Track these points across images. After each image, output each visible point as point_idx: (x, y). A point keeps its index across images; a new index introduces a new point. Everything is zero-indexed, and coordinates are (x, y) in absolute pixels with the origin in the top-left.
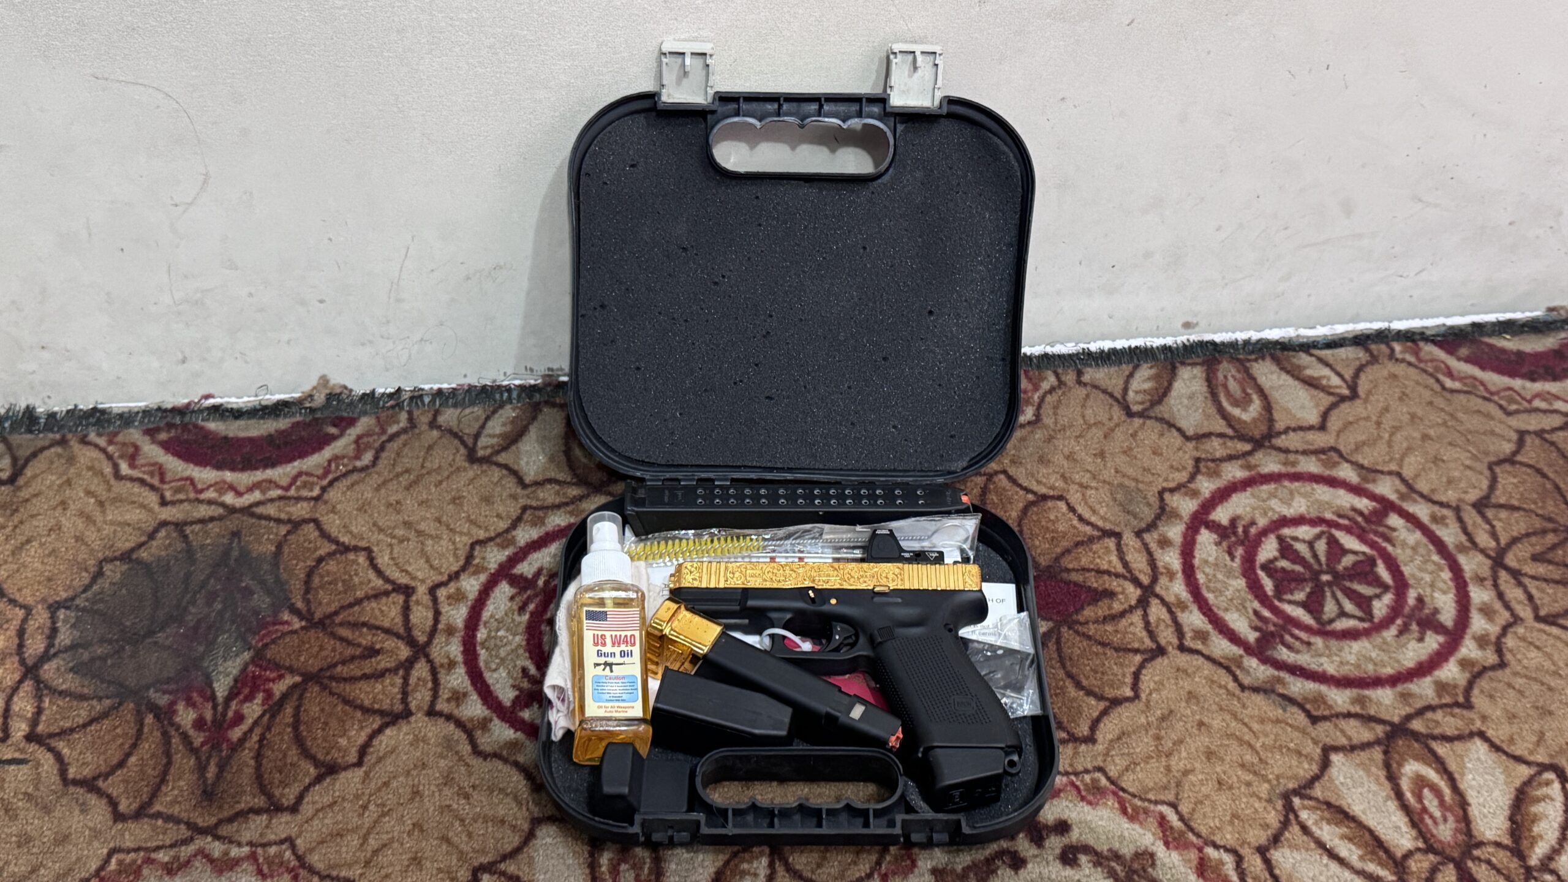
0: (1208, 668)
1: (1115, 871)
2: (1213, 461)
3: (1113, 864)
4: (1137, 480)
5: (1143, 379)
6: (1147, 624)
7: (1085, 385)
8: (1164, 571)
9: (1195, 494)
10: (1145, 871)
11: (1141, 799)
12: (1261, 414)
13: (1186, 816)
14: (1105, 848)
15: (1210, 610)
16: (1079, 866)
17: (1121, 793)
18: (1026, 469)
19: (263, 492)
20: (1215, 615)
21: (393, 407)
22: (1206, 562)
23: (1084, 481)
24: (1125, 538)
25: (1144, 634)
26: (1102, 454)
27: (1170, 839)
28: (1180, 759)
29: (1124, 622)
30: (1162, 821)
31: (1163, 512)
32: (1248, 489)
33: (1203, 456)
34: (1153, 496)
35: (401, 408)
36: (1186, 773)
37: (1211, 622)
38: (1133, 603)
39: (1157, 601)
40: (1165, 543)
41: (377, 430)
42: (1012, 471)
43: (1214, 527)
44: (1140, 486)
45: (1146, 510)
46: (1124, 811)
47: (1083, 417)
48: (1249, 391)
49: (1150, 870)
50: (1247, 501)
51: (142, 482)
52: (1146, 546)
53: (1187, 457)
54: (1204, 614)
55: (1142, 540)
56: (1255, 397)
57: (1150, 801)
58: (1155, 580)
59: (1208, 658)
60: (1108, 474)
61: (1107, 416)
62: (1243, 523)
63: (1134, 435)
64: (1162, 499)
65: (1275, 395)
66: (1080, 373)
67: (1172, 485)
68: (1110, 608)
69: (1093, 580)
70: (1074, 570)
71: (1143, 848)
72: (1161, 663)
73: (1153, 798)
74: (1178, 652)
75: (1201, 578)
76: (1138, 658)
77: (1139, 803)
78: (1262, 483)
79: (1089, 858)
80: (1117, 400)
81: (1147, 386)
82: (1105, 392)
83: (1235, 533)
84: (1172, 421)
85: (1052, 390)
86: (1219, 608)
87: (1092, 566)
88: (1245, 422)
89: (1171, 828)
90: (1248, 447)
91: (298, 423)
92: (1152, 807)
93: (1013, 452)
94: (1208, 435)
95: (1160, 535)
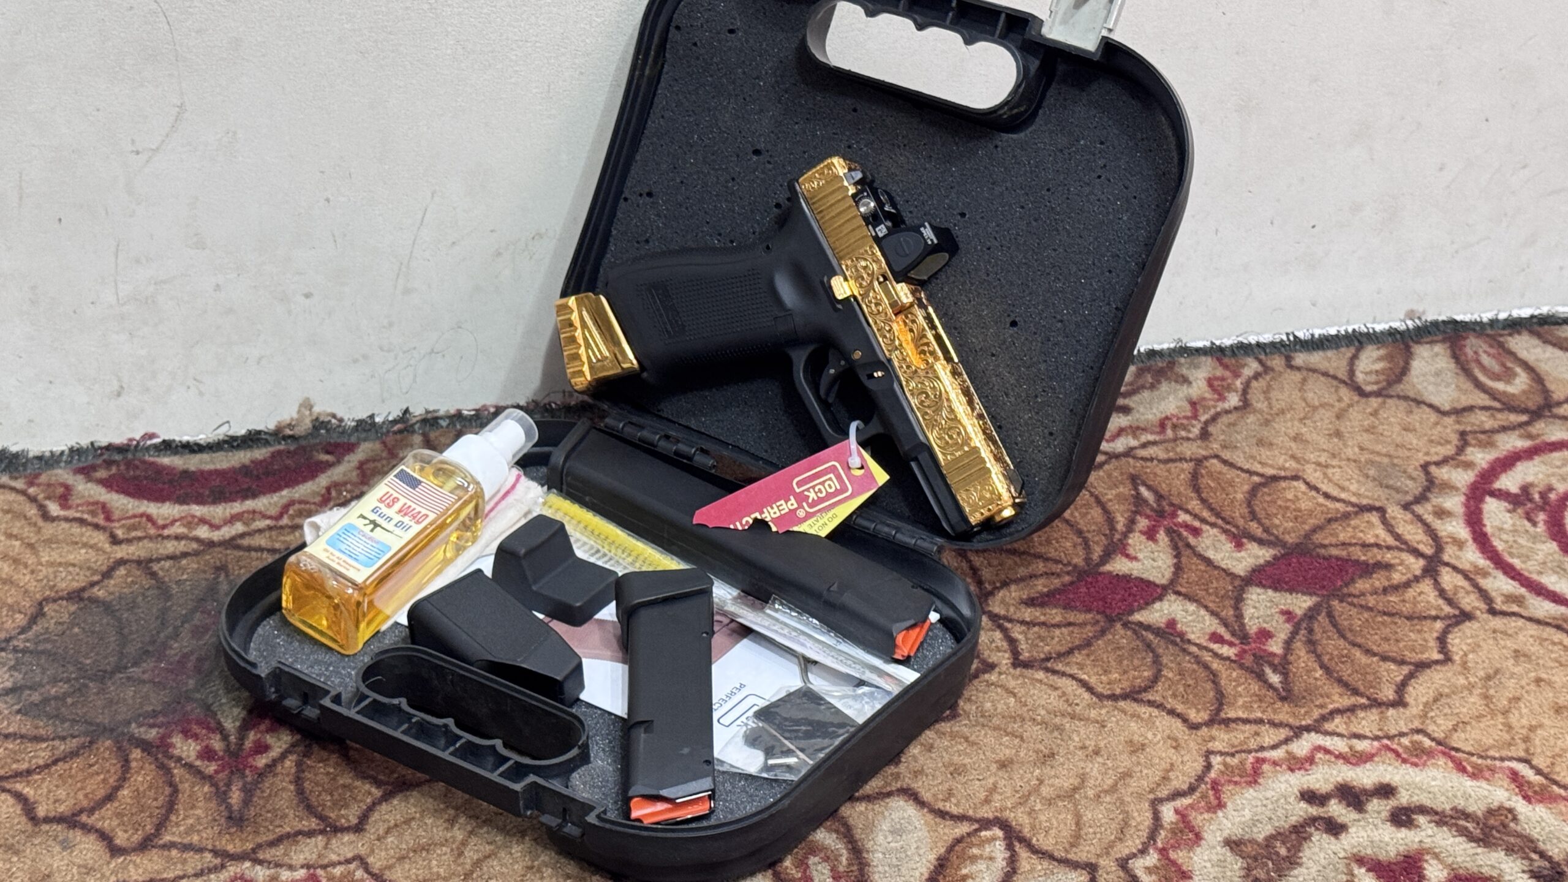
0: (1532, 629)
1: (1466, 828)
2: (1484, 432)
3: (1462, 822)
4: (1390, 456)
5: (1370, 362)
6: (1442, 593)
7: (1299, 369)
8: (1449, 540)
9: (1469, 465)
10: (1505, 826)
11: (1481, 757)
12: (1531, 387)
13: (1546, 771)
14: (1448, 807)
15: (1520, 575)
16: (1418, 826)
17: (1453, 753)
18: (1245, 453)
19: (246, 524)
20: (1527, 579)
21: (400, 432)
22: (1501, 529)
23: (1322, 460)
24: (1389, 511)
25: (1441, 602)
26: (1338, 434)
27: (1530, 794)
28: (1521, 716)
29: (1411, 593)
30: (1515, 776)
31: (1431, 485)
32: (1536, 457)
33: (1469, 429)
34: (1416, 469)
35: (414, 432)
36: (1532, 729)
37: (1522, 585)
38: (1418, 572)
39: (1447, 569)
40: (1441, 513)
41: (384, 454)
42: (1226, 455)
43: (1502, 495)
44: (1396, 461)
45: (1409, 483)
46: (1462, 769)
47: (1304, 400)
48: (1509, 365)
49: (1512, 825)
50: (1537, 469)
51: (82, 522)
52: (1419, 518)
53: (1448, 431)
54: (1513, 578)
55: (1413, 513)
56: (1518, 370)
57: (1495, 759)
58: (1439, 548)
59: (1530, 619)
60: (1351, 451)
61: (1335, 397)
62: (1537, 489)
63: (1375, 414)
64: (1427, 473)
65: (1543, 368)
66: (1288, 359)
67: (1435, 458)
68: (1389, 579)
69: (1360, 553)
70: (1331, 545)
71: (1496, 804)
72: (1468, 627)
73: (1497, 755)
74: (1490, 617)
75: (1499, 545)
76: (1439, 625)
77: (1480, 761)
78: (1551, 451)
79: (1428, 818)
80: (1344, 382)
81: (1379, 366)
82: (1325, 374)
83: (1531, 500)
84: (1419, 398)
85: (1257, 376)
86: (1530, 572)
87: (1354, 541)
88: (1514, 395)
89: (1529, 783)
90: (1524, 418)
91: (279, 452)
92: (1498, 763)
93: (1222, 437)
94: (1470, 409)
95: (1434, 506)
